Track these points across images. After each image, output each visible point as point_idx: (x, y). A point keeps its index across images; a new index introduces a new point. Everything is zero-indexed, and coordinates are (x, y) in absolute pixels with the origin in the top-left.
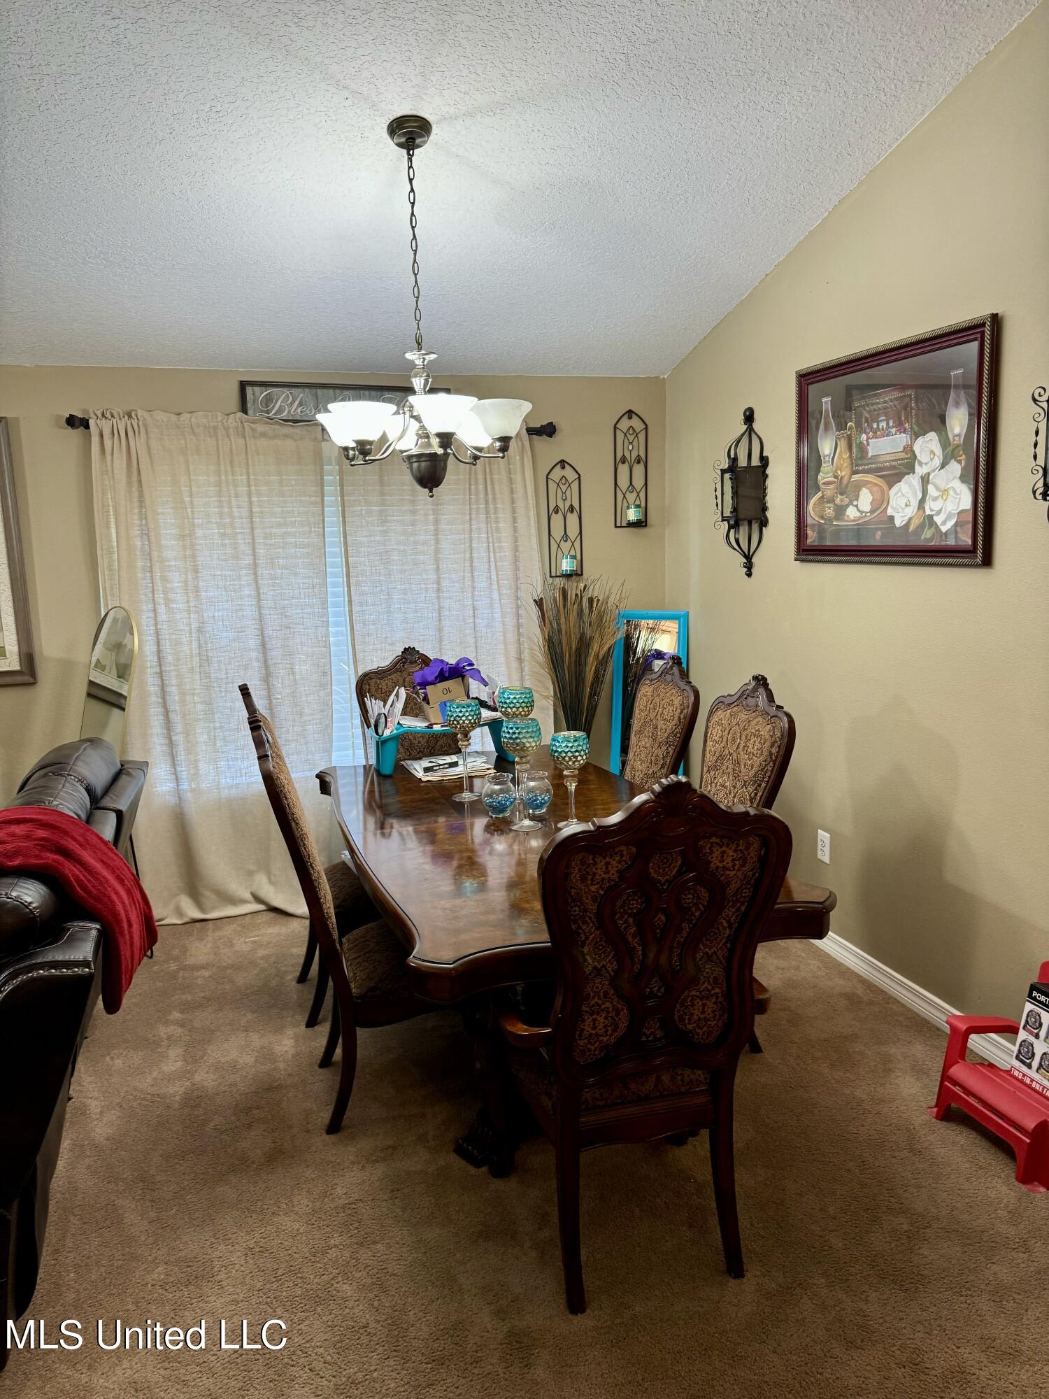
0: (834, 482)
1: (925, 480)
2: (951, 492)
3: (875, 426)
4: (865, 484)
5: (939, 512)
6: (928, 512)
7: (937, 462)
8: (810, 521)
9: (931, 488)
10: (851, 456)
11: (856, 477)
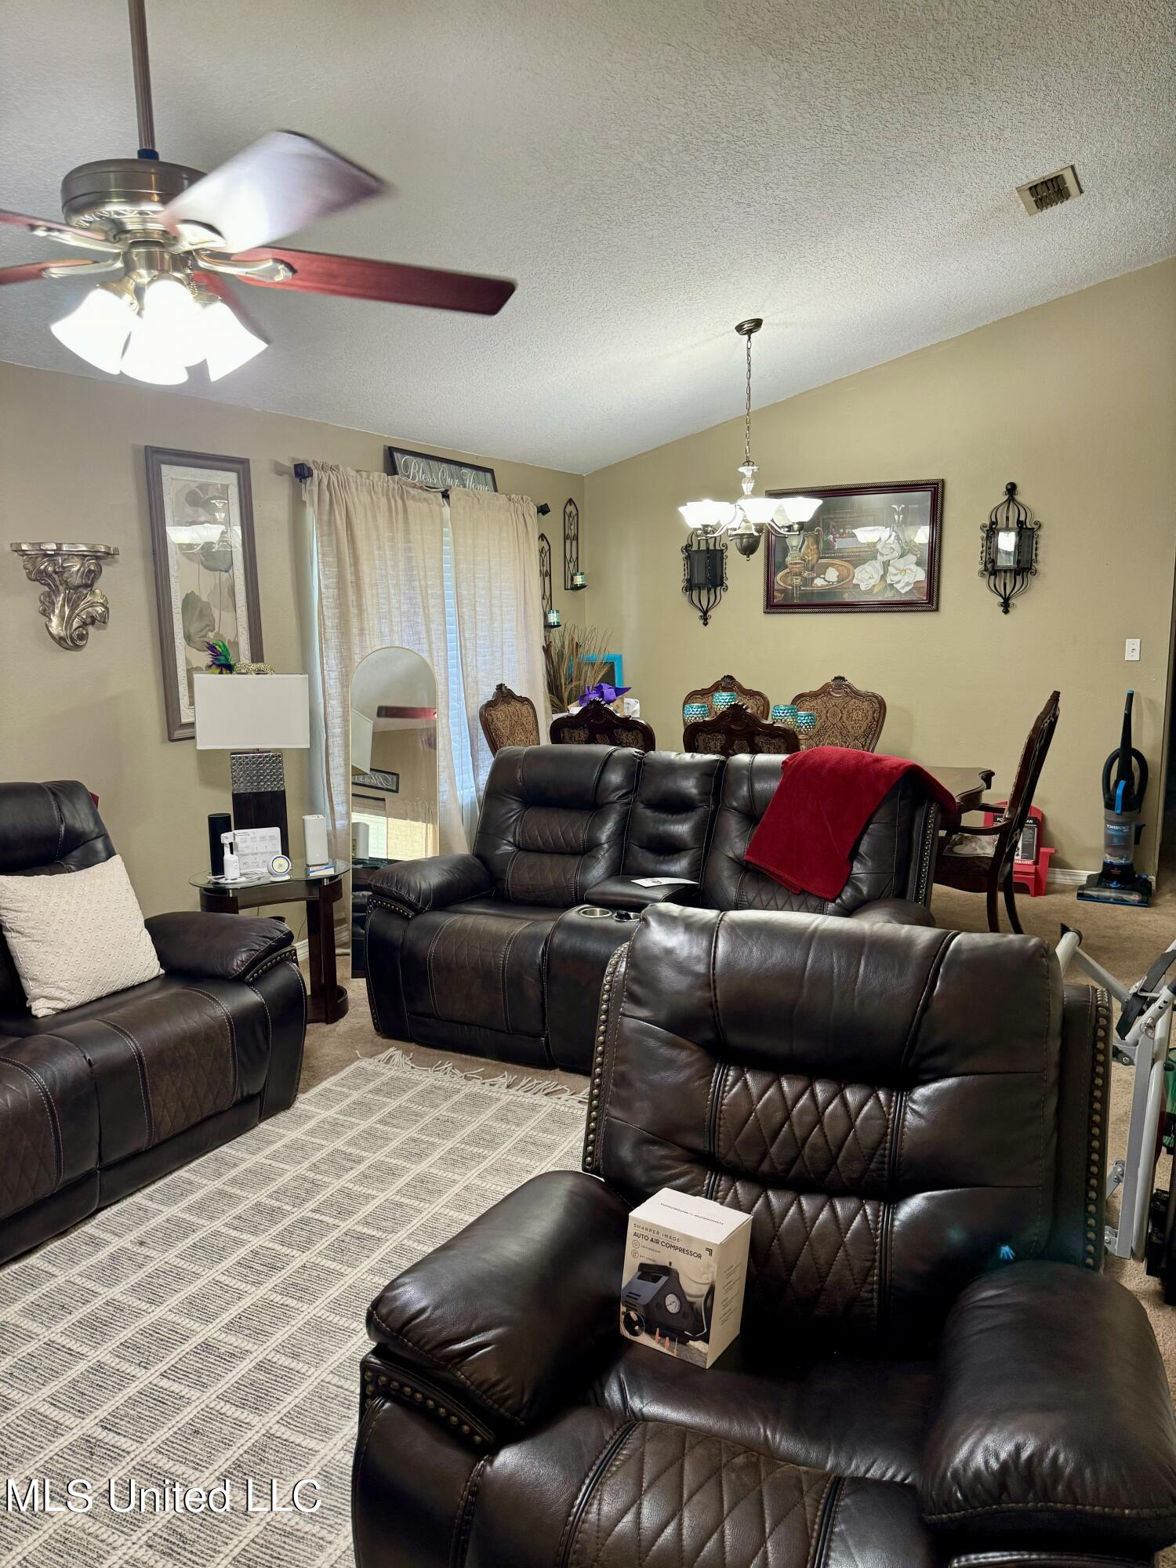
0: (799, 563)
1: (886, 565)
2: (908, 571)
3: (842, 531)
4: (832, 565)
5: (899, 582)
6: (889, 582)
7: (896, 554)
8: (776, 587)
9: (891, 569)
10: (818, 548)
11: (821, 561)
